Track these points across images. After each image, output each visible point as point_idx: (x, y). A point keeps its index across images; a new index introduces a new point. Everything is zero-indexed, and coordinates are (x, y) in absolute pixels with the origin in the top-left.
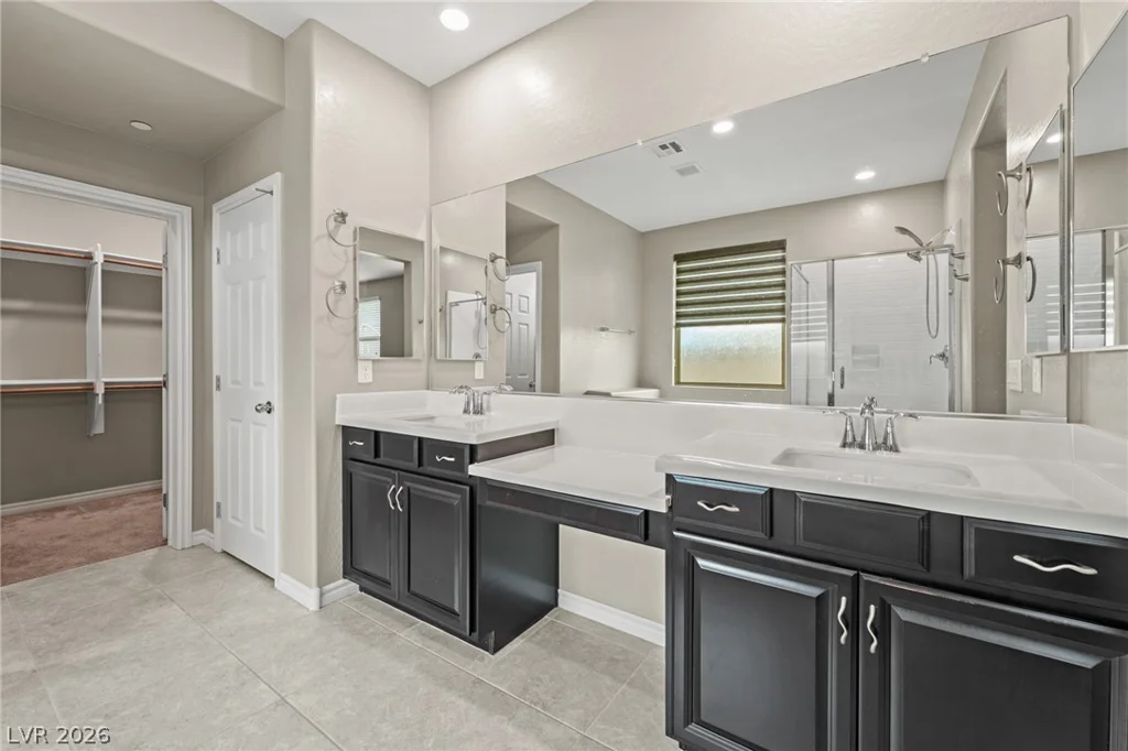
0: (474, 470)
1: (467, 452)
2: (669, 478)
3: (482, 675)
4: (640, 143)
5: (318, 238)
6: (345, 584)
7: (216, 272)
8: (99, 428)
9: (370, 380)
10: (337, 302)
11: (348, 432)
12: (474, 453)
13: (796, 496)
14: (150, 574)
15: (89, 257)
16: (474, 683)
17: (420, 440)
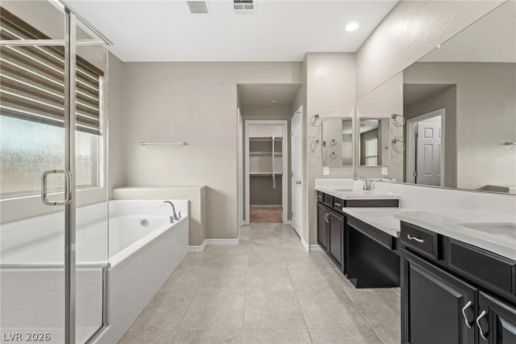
0: (345, 210)
1: (343, 202)
2: (401, 222)
3: (347, 291)
4: (439, 46)
5: (309, 126)
6: (317, 247)
7: (292, 138)
8: (275, 187)
9: (328, 174)
10: (315, 146)
11: (318, 192)
12: (346, 203)
13: (449, 240)
14: (276, 229)
15: (272, 138)
16: (343, 292)
17: (333, 196)
